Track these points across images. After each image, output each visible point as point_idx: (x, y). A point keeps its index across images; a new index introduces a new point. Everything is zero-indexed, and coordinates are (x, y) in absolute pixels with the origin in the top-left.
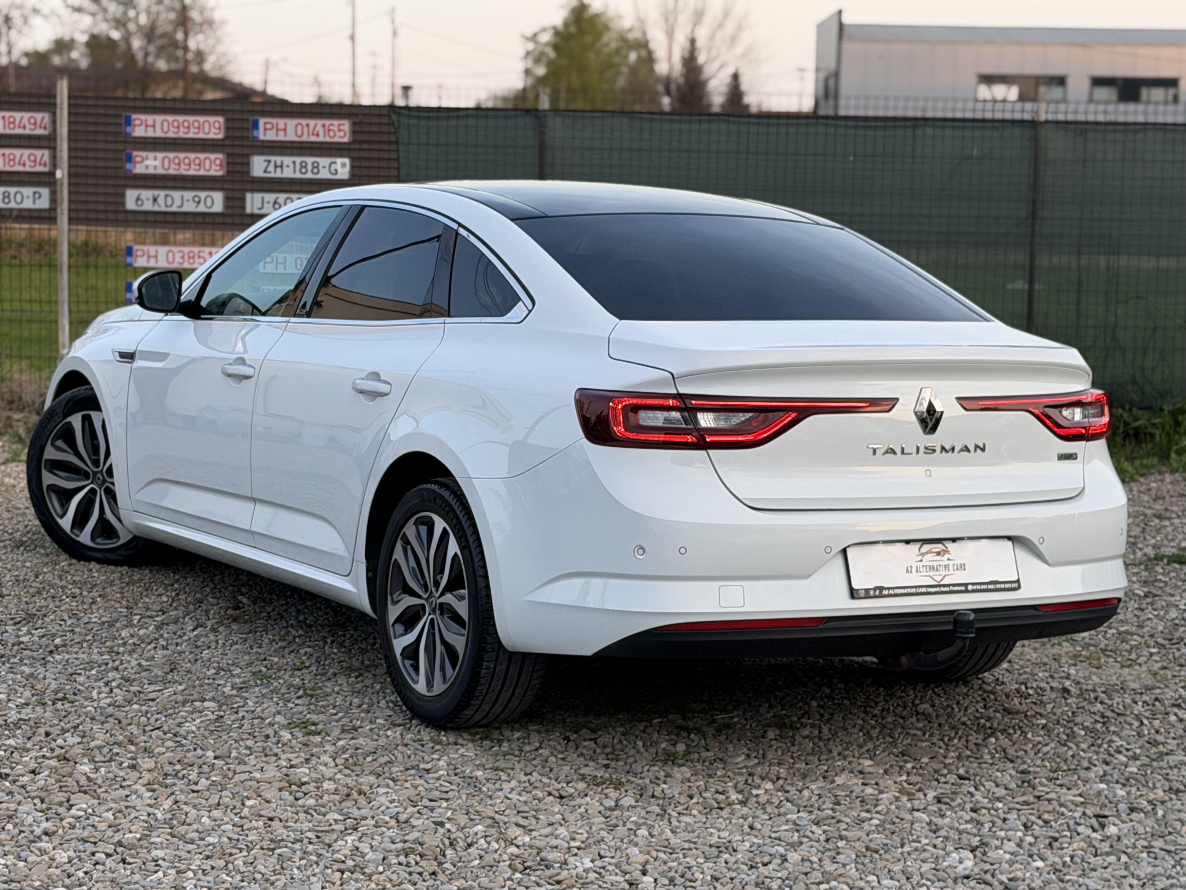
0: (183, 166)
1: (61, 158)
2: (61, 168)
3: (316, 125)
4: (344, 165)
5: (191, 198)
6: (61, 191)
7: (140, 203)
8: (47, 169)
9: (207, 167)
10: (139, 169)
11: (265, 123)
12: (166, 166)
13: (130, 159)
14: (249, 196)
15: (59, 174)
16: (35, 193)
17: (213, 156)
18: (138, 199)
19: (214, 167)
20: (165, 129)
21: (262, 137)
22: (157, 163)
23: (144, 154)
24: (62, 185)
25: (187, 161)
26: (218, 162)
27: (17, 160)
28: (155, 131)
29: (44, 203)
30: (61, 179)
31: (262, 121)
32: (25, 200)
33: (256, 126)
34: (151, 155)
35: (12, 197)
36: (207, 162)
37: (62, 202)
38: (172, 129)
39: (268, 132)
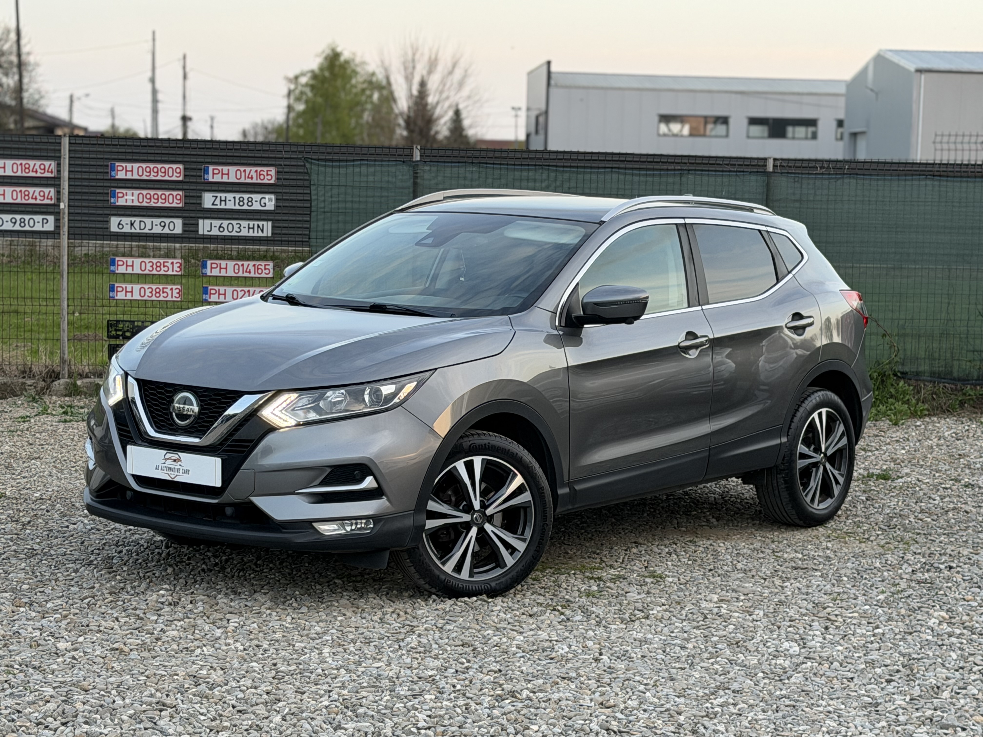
0: (153, 200)
1: (63, 194)
2: (63, 202)
3: (251, 171)
4: (270, 200)
5: (158, 224)
6: (64, 218)
7: (121, 226)
8: (53, 202)
9: (171, 201)
10: (121, 202)
11: (214, 169)
12: (141, 200)
13: (114, 195)
14: (201, 222)
15: (62, 206)
16: (43, 219)
17: (175, 193)
18: (119, 224)
19: (175, 201)
20: (140, 173)
21: (211, 180)
22: (133, 198)
23: (124, 191)
24: (64, 213)
25: (156, 197)
26: (178, 197)
27: (30, 196)
28: (132, 175)
29: (50, 227)
30: (63, 209)
31: (211, 168)
32: (36, 224)
33: (206, 171)
34: (129, 192)
35: (26, 222)
36: (171, 197)
37: (64, 226)
38: (145, 173)
39: (215, 176)
